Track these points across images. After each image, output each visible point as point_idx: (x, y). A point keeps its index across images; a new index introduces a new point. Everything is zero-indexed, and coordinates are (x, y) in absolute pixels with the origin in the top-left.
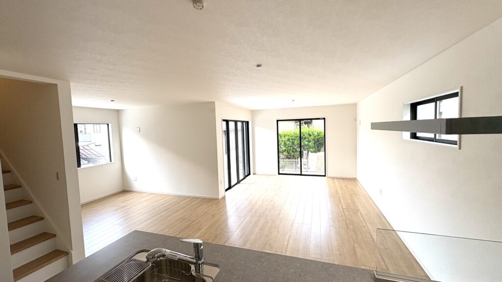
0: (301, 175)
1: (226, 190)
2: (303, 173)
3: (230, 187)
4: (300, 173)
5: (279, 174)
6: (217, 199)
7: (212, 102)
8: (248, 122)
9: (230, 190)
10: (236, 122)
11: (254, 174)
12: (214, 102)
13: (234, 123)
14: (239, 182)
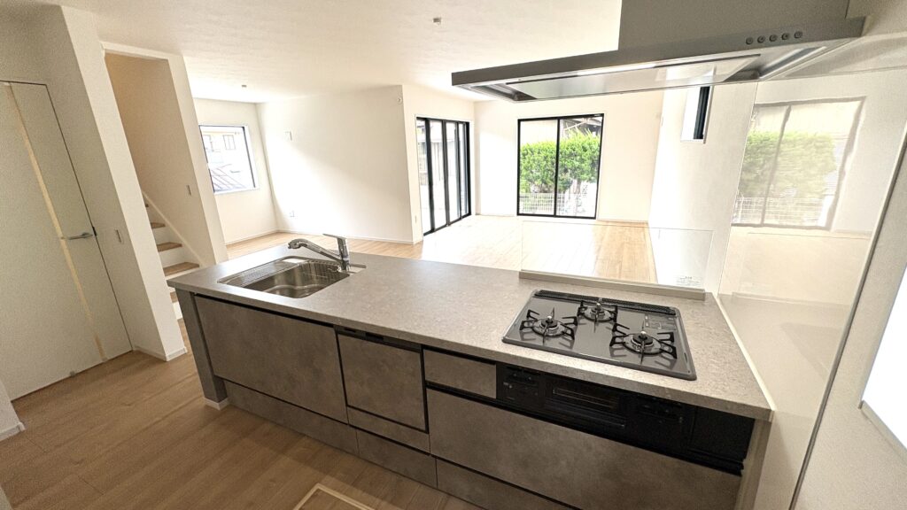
0: (555, 216)
1: (425, 234)
2: (557, 214)
3: (433, 230)
4: (552, 213)
5: (518, 214)
6: (411, 244)
7: (396, 86)
8: (467, 124)
9: (433, 234)
10: (444, 122)
11: (477, 214)
12: (401, 86)
13: (440, 124)
14: (449, 223)
